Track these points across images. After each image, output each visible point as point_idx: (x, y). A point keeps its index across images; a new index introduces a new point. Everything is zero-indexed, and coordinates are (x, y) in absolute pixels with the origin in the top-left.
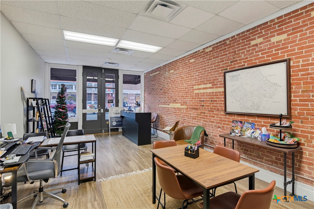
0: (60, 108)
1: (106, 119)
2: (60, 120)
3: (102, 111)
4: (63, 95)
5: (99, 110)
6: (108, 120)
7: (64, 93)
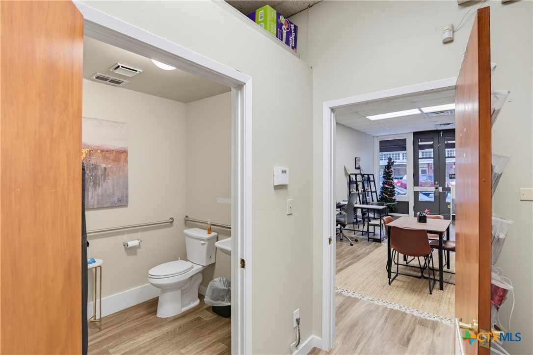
0: (386, 184)
1: (446, 201)
2: (386, 197)
3: (441, 189)
4: (389, 170)
5: (437, 188)
6: (449, 204)
7: (391, 168)
